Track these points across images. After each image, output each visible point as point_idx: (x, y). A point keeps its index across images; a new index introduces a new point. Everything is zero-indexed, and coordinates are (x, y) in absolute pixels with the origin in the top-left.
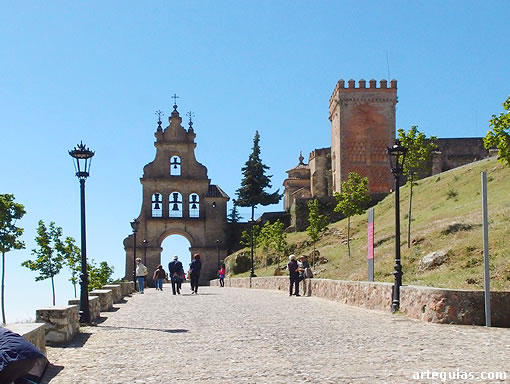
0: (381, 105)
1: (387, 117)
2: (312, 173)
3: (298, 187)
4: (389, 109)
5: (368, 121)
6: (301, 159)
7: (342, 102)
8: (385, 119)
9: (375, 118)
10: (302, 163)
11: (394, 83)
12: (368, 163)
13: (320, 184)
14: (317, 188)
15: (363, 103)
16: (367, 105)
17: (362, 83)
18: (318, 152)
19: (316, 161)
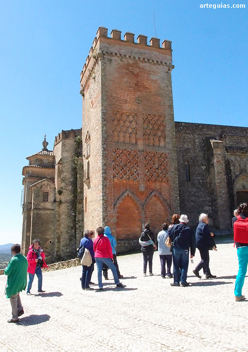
0: (154, 68)
1: (162, 85)
2: (57, 160)
3: (40, 177)
4: (163, 75)
5: (138, 86)
6: (45, 144)
7: (104, 56)
8: (159, 87)
9: (147, 84)
10: (45, 149)
11: (168, 44)
12: (141, 146)
13: (67, 175)
14: (63, 180)
15: (131, 62)
16: (135, 64)
17: (130, 35)
18: (66, 135)
19: (63, 145)
